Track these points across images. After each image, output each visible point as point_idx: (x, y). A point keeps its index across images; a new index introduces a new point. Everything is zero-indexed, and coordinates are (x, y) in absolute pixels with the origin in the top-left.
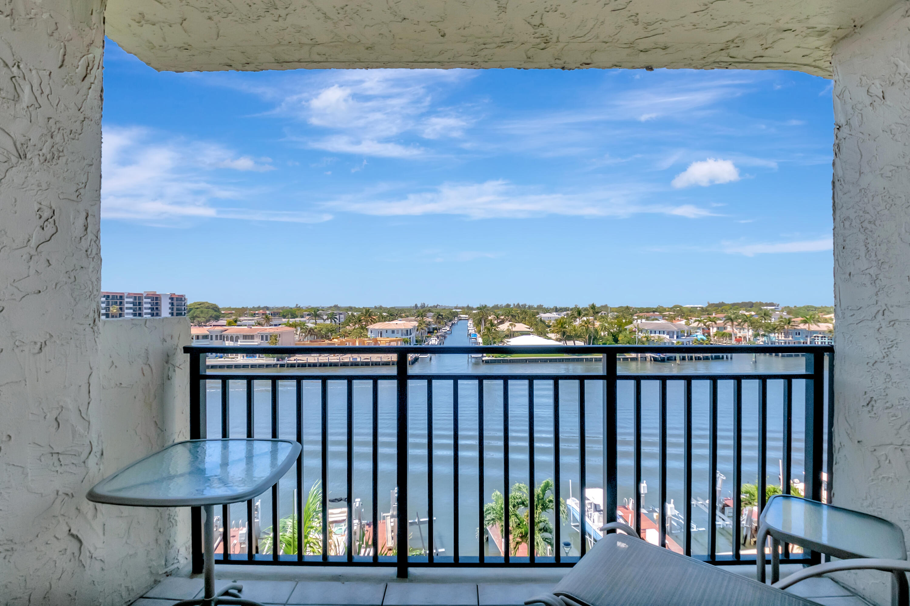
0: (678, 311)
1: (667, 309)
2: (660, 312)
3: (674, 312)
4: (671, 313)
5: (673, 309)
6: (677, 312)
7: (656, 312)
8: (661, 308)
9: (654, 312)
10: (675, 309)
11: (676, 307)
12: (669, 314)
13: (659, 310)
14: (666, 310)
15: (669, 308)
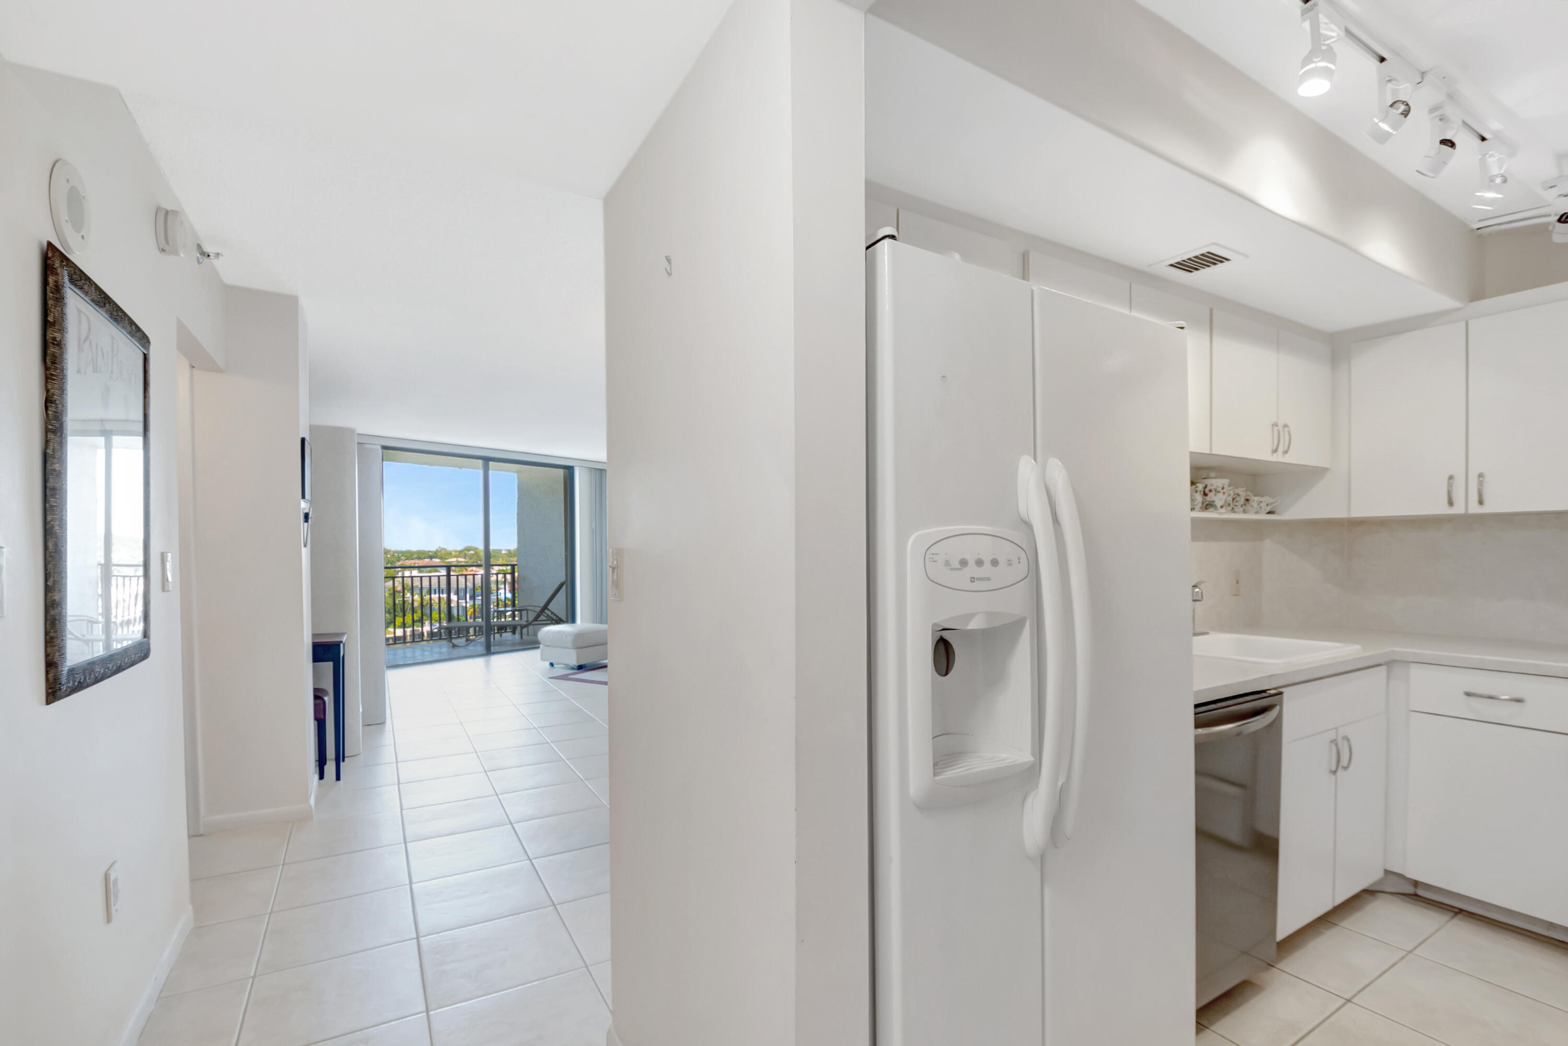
0: (471, 556)
1: (453, 553)
2: (441, 558)
3: (465, 558)
4: (460, 559)
5: (462, 554)
6: (470, 558)
7: (435, 557)
8: (443, 552)
9: (431, 557)
10: (466, 552)
11: (468, 549)
12: (457, 561)
13: (439, 554)
14: (451, 554)
15: (456, 551)
